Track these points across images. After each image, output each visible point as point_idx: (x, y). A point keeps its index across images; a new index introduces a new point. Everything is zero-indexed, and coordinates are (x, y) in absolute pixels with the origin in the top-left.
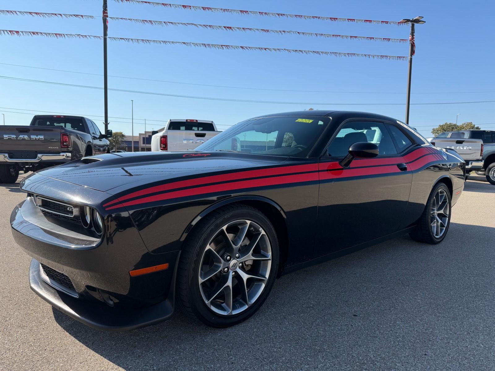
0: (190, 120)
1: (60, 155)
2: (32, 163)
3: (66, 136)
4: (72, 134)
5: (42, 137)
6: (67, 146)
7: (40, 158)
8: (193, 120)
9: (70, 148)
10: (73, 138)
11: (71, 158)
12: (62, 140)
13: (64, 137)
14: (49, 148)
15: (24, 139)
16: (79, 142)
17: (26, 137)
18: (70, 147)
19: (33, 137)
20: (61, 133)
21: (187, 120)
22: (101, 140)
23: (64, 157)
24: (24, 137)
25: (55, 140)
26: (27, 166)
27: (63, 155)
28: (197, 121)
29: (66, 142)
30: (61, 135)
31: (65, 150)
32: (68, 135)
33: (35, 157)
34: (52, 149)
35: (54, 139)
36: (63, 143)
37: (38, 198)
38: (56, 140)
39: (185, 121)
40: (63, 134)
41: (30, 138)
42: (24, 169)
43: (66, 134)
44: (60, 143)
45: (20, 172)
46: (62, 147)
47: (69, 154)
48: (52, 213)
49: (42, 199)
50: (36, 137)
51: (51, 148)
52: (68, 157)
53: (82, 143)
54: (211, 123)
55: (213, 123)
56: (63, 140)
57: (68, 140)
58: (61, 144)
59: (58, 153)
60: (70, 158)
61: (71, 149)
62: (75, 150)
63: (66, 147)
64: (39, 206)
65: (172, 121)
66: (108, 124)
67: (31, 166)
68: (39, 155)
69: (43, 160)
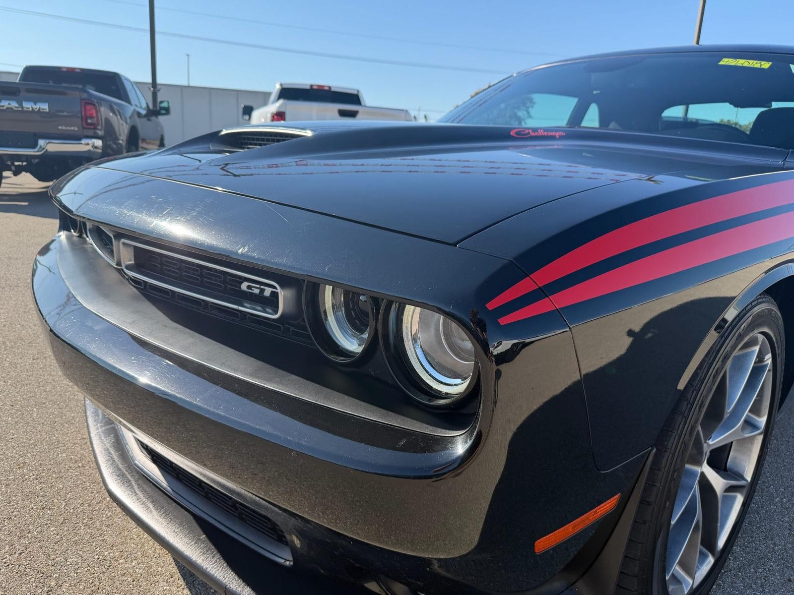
0: (318, 86)
1: (81, 144)
2: (28, 158)
3: (91, 106)
4: (102, 102)
5: (45, 107)
6: (94, 126)
7: (44, 149)
8: (323, 86)
9: (100, 130)
10: (104, 111)
11: (102, 149)
12: (83, 114)
13: (88, 107)
14: (60, 127)
15: (10, 110)
16: (114, 119)
17: (14, 104)
18: (99, 127)
19: (28, 106)
20: (81, 100)
21: (311, 86)
22: (149, 120)
23: (89, 148)
24: (9, 104)
25: (65, 114)
26: (17, 163)
27: (88, 144)
28: (330, 87)
29: (91, 117)
30: (81, 103)
31: (91, 133)
32: (94, 105)
33: (34, 145)
34: (65, 130)
35: (63, 112)
36: (86, 120)
37: (124, 244)
38: (69, 112)
39: (308, 87)
40: (85, 103)
41: (23, 108)
42: (13, 168)
43: (89, 102)
44: (79, 120)
45: (5, 174)
46: (84, 128)
47: (99, 143)
48: (171, 291)
49: (135, 247)
50: (34, 107)
51: (64, 128)
52: (96, 148)
53: (121, 121)
54: (355, 92)
55: (360, 95)
56: (85, 115)
57: (95, 115)
58: (82, 121)
59: (76, 138)
60: (100, 151)
61: (100, 133)
62: (109, 135)
63: (92, 127)
64: (128, 267)
65: (285, 86)
66: (159, 90)
67: (24, 164)
68: (41, 142)
69: (50, 152)
